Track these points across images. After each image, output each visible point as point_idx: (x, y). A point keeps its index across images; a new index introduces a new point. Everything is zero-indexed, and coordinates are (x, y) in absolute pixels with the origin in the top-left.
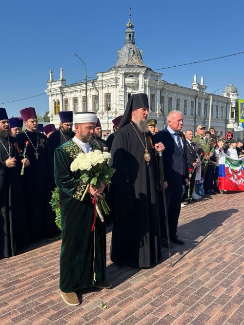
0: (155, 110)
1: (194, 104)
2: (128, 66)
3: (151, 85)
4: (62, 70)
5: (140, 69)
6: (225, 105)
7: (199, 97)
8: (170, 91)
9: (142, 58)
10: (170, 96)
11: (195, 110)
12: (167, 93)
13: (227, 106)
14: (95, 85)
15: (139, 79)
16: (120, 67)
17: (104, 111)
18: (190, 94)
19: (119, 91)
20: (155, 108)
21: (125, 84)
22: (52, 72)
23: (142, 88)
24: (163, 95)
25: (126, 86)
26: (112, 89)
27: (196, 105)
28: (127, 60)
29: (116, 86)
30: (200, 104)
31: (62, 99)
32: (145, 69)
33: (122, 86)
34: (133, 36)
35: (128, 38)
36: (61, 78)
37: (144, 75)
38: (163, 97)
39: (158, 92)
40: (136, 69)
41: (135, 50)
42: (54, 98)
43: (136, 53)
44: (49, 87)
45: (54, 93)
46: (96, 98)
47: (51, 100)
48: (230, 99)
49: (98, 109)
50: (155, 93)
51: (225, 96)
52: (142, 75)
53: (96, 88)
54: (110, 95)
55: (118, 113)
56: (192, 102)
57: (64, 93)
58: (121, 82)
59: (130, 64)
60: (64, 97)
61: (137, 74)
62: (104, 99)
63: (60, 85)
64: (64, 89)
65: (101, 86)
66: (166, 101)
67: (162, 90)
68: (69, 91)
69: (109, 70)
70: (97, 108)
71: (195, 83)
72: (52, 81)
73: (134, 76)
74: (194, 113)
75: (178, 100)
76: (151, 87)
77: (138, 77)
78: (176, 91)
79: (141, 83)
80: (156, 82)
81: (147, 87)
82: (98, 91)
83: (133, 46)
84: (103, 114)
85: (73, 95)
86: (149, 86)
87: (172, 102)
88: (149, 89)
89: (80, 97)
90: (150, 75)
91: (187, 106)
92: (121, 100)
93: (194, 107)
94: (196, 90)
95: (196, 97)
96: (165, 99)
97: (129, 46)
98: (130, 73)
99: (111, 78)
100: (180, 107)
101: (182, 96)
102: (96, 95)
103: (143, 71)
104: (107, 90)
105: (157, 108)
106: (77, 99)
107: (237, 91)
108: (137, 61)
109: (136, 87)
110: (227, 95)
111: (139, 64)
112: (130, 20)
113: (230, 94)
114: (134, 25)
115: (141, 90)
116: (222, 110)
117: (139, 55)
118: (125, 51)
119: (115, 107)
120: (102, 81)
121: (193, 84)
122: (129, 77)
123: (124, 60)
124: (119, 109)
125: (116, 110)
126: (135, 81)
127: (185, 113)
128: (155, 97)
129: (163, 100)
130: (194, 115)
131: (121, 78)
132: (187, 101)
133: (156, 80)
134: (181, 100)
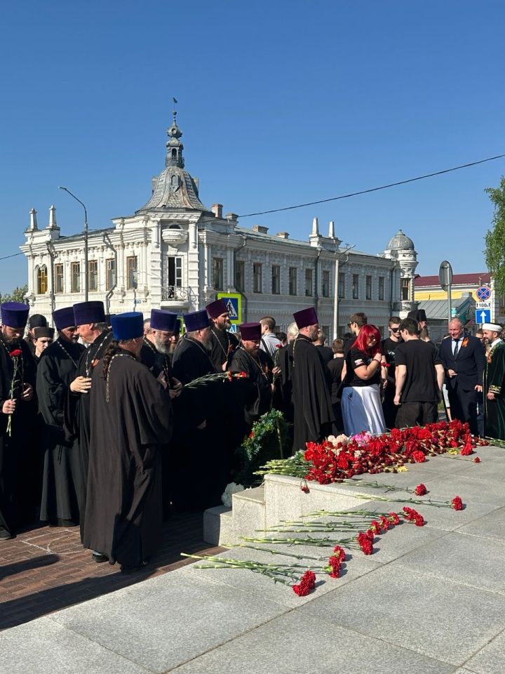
0: (224, 288)
1: (314, 274)
2: (166, 208)
3: (213, 242)
4: (54, 209)
5: (189, 214)
6: (388, 273)
7: (322, 261)
8: (257, 251)
9: (197, 193)
10: (258, 261)
11: (316, 286)
12: (250, 256)
13: (391, 277)
14: (108, 239)
15: (188, 231)
16: (152, 210)
17: (126, 290)
18: (303, 256)
19: (152, 253)
20: (224, 284)
21: (162, 240)
22: (34, 212)
23: (195, 247)
24: (241, 259)
25: (164, 245)
26: (140, 248)
27: (316, 276)
28: (166, 196)
29: (147, 244)
30: (326, 273)
31: (52, 264)
32: (199, 214)
33: (156, 244)
34: (180, 153)
35: (170, 155)
36: (51, 225)
37: (198, 224)
38: (242, 263)
39: (230, 255)
40: (181, 215)
41: (183, 179)
42: (38, 261)
43: (184, 183)
44: (29, 242)
45: (38, 253)
46: (112, 264)
47: (32, 265)
48: (398, 262)
49: (115, 286)
50: (223, 257)
51: (388, 257)
52: (193, 225)
53: (111, 247)
54: (136, 260)
55: (150, 294)
56: (308, 271)
57: (56, 253)
58: (154, 236)
59: (170, 205)
60: (56, 261)
61: (186, 224)
62: (125, 266)
63: (48, 238)
64: (56, 246)
65: (119, 243)
66: (248, 271)
67: (236, 251)
68: (65, 250)
69: (137, 213)
70: (114, 284)
71: (315, 234)
72: (35, 230)
73: (180, 226)
74: (314, 291)
75: (275, 269)
76: (212, 245)
77: (188, 228)
78: (269, 251)
79: (192, 239)
80: (224, 237)
81: (205, 246)
82: (115, 251)
83: (178, 172)
84: (124, 295)
85: (72, 258)
86: (207, 244)
87: (263, 272)
88: (210, 250)
89: (84, 261)
90: (210, 223)
91: (297, 279)
92: (154, 270)
93: (313, 281)
94: (315, 248)
95: (316, 261)
96: (246, 267)
97: (171, 170)
98: (171, 221)
99: (137, 230)
100: (281, 281)
101: (285, 260)
102: (112, 259)
103: (195, 217)
104: (132, 250)
105: (229, 284)
106: (79, 265)
107: (413, 247)
108: (185, 199)
109: (183, 245)
110: (391, 254)
111: (188, 205)
112: (174, 123)
113: (399, 252)
114: (181, 132)
115: (193, 250)
116: (381, 285)
117: (190, 187)
118: (164, 179)
119: (145, 282)
120: (121, 233)
121: (310, 236)
122: (170, 228)
123: (161, 198)
124: (152, 287)
125: (145, 287)
126: (180, 235)
127: (294, 292)
128: (224, 264)
129: (241, 269)
130: (313, 294)
131: (154, 230)
132: (296, 268)
133: (225, 231)
134: (281, 267)
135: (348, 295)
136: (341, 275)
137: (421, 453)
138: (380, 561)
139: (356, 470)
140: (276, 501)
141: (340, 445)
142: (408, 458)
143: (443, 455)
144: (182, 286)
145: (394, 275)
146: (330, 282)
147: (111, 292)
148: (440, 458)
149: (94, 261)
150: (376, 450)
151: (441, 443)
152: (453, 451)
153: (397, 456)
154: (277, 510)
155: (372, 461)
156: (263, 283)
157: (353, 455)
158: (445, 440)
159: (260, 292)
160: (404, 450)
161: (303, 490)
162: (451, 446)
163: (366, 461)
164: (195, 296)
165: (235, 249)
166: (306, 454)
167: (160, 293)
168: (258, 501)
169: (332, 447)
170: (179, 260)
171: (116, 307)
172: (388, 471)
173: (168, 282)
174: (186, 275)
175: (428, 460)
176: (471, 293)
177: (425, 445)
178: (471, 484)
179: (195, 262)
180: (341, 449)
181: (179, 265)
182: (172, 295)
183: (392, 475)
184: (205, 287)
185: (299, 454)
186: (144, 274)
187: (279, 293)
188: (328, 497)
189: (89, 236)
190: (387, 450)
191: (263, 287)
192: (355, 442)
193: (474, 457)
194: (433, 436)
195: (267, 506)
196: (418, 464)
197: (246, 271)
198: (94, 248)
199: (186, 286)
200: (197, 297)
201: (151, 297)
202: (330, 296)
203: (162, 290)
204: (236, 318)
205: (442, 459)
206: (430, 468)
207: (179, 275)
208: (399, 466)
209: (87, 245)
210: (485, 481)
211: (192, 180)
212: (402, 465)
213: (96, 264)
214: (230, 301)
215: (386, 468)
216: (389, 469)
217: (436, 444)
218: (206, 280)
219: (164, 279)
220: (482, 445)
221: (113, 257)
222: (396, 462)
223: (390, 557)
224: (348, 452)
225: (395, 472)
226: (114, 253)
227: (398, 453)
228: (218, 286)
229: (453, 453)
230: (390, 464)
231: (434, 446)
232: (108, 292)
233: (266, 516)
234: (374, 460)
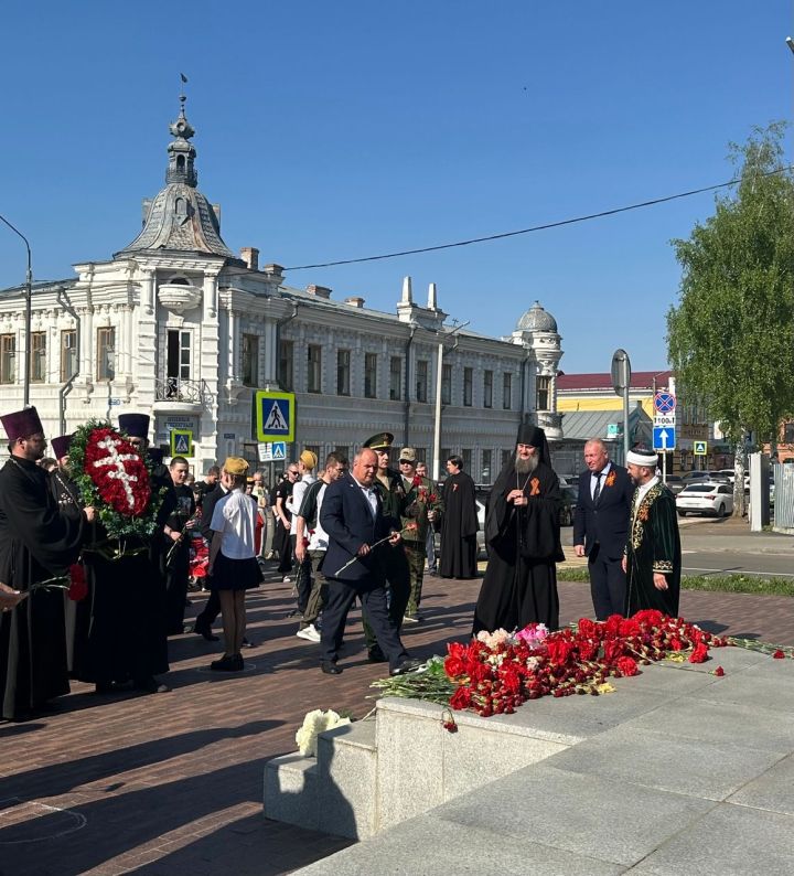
0: (260, 383)
1: (403, 365)
2: (165, 250)
3: (244, 309)
5: (204, 262)
6: (518, 368)
7: (417, 344)
8: (313, 326)
9: (217, 229)
10: (315, 341)
11: (407, 384)
12: (302, 332)
13: (523, 373)
14: (67, 298)
15: (203, 288)
16: (142, 252)
17: (94, 382)
18: (387, 336)
19: (141, 323)
20: (260, 377)
21: (159, 303)
23: (213, 316)
24: (288, 337)
25: (161, 310)
26: (120, 313)
27: (407, 368)
28: (166, 232)
29: (132, 307)
30: (422, 365)
32: (220, 263)
33: (148, 308)
34: (191, 163)
35: (173, 165)
37: (217, 278)
38: (291, 344)
39: (270, 330)
40: (192, 262)
41: (194, 204)
43: (197, 212)
46: (72, 338)
48: (532, 350)
49: (77, 375)
50: (258, 333)
51: (518, 342)
52: (211, 280)
53: (71, 311)
54: (113, 333)
55: (136, 389)
56: (395, 360)
58: (144, 294)
59: (173, 246)
61: (199, 277)
62: (94, 343)
65: (85, 304)
66: (299, 357)
67: (281, 325)
69: (116, 257)
70: (74, 371)
71: (405, 302)
73: (189, 280)
74: (403, 392)
75: (343, 354)
76: (242, 314)
77: (202, 284)
78: (333, 326)
79: (208, 303)
80: (261, 301)
81: (230, 314)
82: (78, 318)
83: (186, 192)
84: (92, 391)
86: (234, 311)
87: (323, 360)
88: (238, 320)
89: (24, 332)
90: (238, 278)
91: (378, 372)
92: (144, 351)
93: (403, 376)
94: (408, 324)
95: (408, 345)
96: (296, 350)
97: (175, 189)
98: (175, 272)
99: (116, 284)
100: (351, 375)
101: (359, 341)
102: (72, 330)
103: (214, 267)
104: (106, 316)
105: (268, 377)
106: (14, 339)
107: (554, 328)
108: (198, 237)
109: (193, 312)
110: (523, 338)
111: (204, 246)
112: (181, 114)
113: (534, 335)
114: (193, 129)
115: (210, 321)
116: (507, 386)
117: (208, 218)
118: (163, 203)
119: (127, 370)
120: (89, 288)
121: (398, 304)
122: (172, 283)
123: (158, 233)
124: (140, 378)
125: (128, 378)
126: (188, 296)
127: (372, 393)
128: (260, 345)
129: (288, 355)
130: (402, 397)
131: (146, 286)
132: (376, 355)
133: (263, 292)
134: (352, 353)
135: (457, 400)
136: (445, 367)
137: (630, 660)
138: (621, 862)
139: (532, 692)
140: (397, 746)
141: (502, 647)
142: (609, 669)
143: (662, 663)
144: (191, 377)
145: (526, 371)
146: (428, 379)
147: (69, 385)
148: (658, 668)
149: (39, 332)
150: (558, 656)
151: (656, 642)
152: (677, 656)
153: (591, 664)
154: (397, 762)
155: (555, 676)
156: (322, 377)
157: (525, 665)
158: (663, 637)
159: (318, 392)
160: (602, 654)
161: (446, 727)
162: (671, 648)
163: (545, 675)
164: (212, 395)
165: (278, 320)
166: (447, 663)
167: (153, 388)
168: (365, 746)
169: (489, 651)
170: (186, 336)
171: (76, 411)
172: (582, 692)
173: (166, 371)
174: (197, 361)
175: (641, 672)
176: (640, 402)
177: (632, 645)
178: (724, 714)
179: (213, 340)
180: (505, 655)
181: (186, 343)
182: (172, 393)
183: (589, 698)
184: (229, 381)
185: (434, 663)
186: (127, 357)
187: (348, 394)
188: (490, 739)
189: (33, 291)
190: (574, 655)
191: (323, 384)
192: (523, 642)
193: (711, 666)
194: (643, 631)
195: (380, 756)
196: (626, 680)
197: (296, 356)
198: (41, 312)
199: (197, 377)
200: (215, 397)
201: (137, 395)
202: (428, 400)
203: (157, 384)
204: (286, 433)
205: (662, 670)
206: (649, 686)
207: (186, 360)
208: (598, 683)
209: (29, 305)
210: (745, 710)
211: (210, 207)
212: (604, 682)
213: (44, 337)
214: (276, 404)
215: (578, 687)
216: (585, 688)
217: (649, 644)
218: (231, 369)
219: (160, 366)
220: (717, 645)
221: (74, 326)
222: (592, 675)
223: (634, 854)
224: (517, 660)
225: (595, 693)
226: (75, 320)
227: (593, 660)
228: (249, 379)
229: (678, 659)
230: (583, 679)
231: (646, 648)
232: (63, 384)
233: (377, 773)
234: (559, 673)
